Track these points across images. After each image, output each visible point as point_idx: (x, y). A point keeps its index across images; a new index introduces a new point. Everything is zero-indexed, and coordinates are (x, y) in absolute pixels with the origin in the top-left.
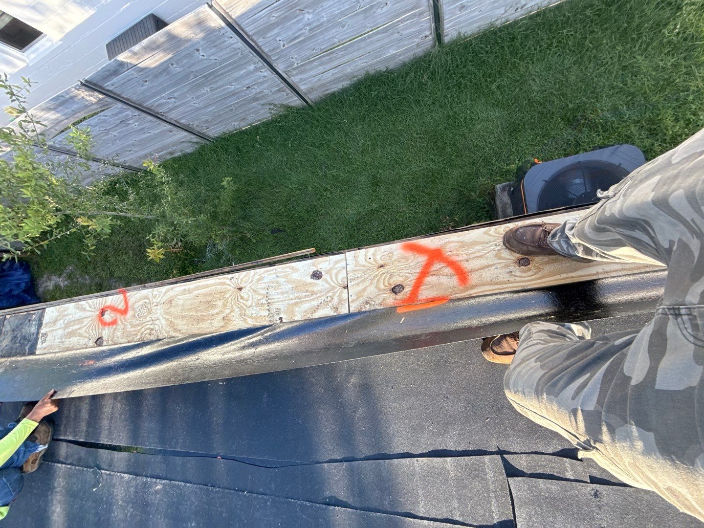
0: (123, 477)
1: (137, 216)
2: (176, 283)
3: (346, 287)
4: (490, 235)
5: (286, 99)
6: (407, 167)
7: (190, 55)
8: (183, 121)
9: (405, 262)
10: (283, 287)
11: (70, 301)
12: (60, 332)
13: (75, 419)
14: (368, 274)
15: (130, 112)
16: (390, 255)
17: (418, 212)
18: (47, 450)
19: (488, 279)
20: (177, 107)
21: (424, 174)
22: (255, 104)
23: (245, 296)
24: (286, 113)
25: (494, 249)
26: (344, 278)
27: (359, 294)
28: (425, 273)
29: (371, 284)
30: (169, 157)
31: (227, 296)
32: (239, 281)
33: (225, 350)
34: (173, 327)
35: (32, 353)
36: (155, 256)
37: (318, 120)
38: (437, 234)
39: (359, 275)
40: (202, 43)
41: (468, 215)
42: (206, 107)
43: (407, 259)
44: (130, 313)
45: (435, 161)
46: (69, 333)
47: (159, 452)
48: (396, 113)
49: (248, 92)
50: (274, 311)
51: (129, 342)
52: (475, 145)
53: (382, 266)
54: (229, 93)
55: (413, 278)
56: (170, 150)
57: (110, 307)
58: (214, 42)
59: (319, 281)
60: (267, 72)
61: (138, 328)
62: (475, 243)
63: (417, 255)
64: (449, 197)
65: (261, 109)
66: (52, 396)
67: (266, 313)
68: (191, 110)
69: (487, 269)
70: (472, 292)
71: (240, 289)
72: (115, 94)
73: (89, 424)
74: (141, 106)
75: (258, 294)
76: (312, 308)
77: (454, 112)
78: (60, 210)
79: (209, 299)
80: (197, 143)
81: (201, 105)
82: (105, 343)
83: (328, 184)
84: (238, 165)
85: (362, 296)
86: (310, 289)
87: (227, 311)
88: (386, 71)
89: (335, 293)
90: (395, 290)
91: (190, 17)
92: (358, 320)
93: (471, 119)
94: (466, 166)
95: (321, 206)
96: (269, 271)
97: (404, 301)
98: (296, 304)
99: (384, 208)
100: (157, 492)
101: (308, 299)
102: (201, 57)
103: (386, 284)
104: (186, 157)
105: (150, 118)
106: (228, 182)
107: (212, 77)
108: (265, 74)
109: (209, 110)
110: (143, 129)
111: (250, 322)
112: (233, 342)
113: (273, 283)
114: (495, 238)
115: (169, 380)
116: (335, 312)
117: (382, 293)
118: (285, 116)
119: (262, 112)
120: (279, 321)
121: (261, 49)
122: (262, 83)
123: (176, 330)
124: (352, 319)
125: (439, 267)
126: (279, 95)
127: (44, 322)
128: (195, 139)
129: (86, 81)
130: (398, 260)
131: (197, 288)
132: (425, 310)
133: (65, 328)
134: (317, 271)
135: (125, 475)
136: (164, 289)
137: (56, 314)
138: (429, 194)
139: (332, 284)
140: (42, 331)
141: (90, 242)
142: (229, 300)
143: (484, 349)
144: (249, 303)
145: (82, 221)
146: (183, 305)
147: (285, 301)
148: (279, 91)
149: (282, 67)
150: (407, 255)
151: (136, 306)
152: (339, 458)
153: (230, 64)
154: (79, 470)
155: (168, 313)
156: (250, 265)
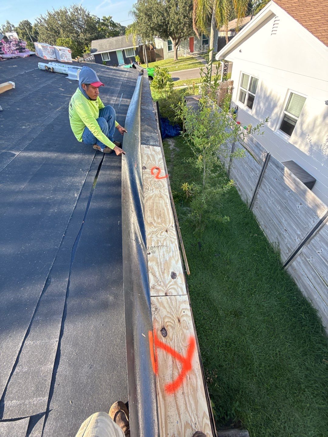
0: (83, 180)
1: (204, 177)
2: (171, 199)
3: (166, 295)
4: (203, 418)
5: (284, 253)
6: (252, 340)
7: (297, 200)
8: (258, 196)
9: (182, 339)
10: (167, 255)
11: (163, 156)
12: (150, 153)
13: (112, 161)
14: (174, 310)
15: (258, 173)
16: (186, 327)
17: (218, 348)
18: (101, 152)
19: (169, 413)
20: (266, 193)
21: (248, 356)
22: (277, 233)
23: (163, 234)
24: (275, 252)
25: (193, 422)
26: (172, 294)
27: (161, 303)
28: (175, 355)
29: (168, 312)
30: (237, 189)
31: (163, 224)
32: (171, 231)
33: (136, 224)
34: (149, 199)
35: (141, 144)
36: (184, 186)
37: (274, 273)
38: (202, 367)
39: (173, 304)
40: (306, 207)
41: (219, 396)
42: (269, 207)
43: (184, 340)
44: (156, 180)
45: (260, 367)
46: (149, 156)
47: (91, 195)
48: (292, 333)
49: (283, 230)
50: (154, 250)
51: (143, 180)
52: (281, 410)
53: (179, 321)
54: (280, 220)
55: (171, 344)
56: (241, 189)
57: (160, 171)
58: (309, 213)
59: (170, 277)
60: (298, 242)
61: (149, 184)
62: (196, 402)
63: (186, 349)
64: (232, 379)
65: (274, 237)
66: (123, 153)
67: (153, 245)
68: (265, 200)
69: (177, 413)
70: (160, 396)
71: (167, 231)
72: (266, 167)
73: (109, 166)
74: (263, 177)
75: (163, 241)
76: (154, 272)
77: (304, 389)
78: (204, 149)
79: (162, 215)
80: (247, 202)
81: (270, 205)
82: (143, 170)
83: (233, 279)
84: (237, 224)
85: (160, 306)
86: (165, 271)
87: (155, 225)
88: (323, 327)
89: (163, 287)
90: (164, 330)
91: (319, 201)
92: (146, 303)
93: (302, 408)
94: (261, 398)
95: (217, 274)
96: (176, 247)
97: (156, 337)
98: (157, 263)
99: (220, 319)
100: (74, 194)
101: (160, 270)
102: (297, 206)
103: (168, 324)
104: (239, 197)
105: (257, 181)
106: (226, 219)
107: (287, 211)
108: (297, 241)
109: (267, 209)
110: (251, 178)
111: (149, 236)
112: (139, 228)
113: (170, 249)
114: (201, 423)
115: (124, 199)
116: (151, 287)
117: (162, 320)
118: (273, 252)
119: (273, 238)
120: (148, 252)
121: (312, 238)
122: (291, 238)
123: (147, 200)
124: (146, 298)
125: (179, 367)
126: (286, 248)
127: (154, 147)
128: (250, 201)
129: (270, 155)
130: (183, 334)
131: (168, 209)
132: (149, 354)
133: (151, 155)
134: (176, 276)
135: (84, 181)
136: (168, 194)
137: (158, 151)
138: (233, 360)
139: (168, 286)
140: (151, 147)
141: (190, 160)
142: (161, 226)
143: (120, 403)
144: (159, 236)
145: (200, 157)
146: (159, 203)
147: (159, 256)
148: (288, 248)
149: (304, 251)
150: (187, 341)
151: (160, 182)
152: (70, 287)
153: (297, 221)
154: (90, 163)
155: (155, 196)
156: (179, 236)
